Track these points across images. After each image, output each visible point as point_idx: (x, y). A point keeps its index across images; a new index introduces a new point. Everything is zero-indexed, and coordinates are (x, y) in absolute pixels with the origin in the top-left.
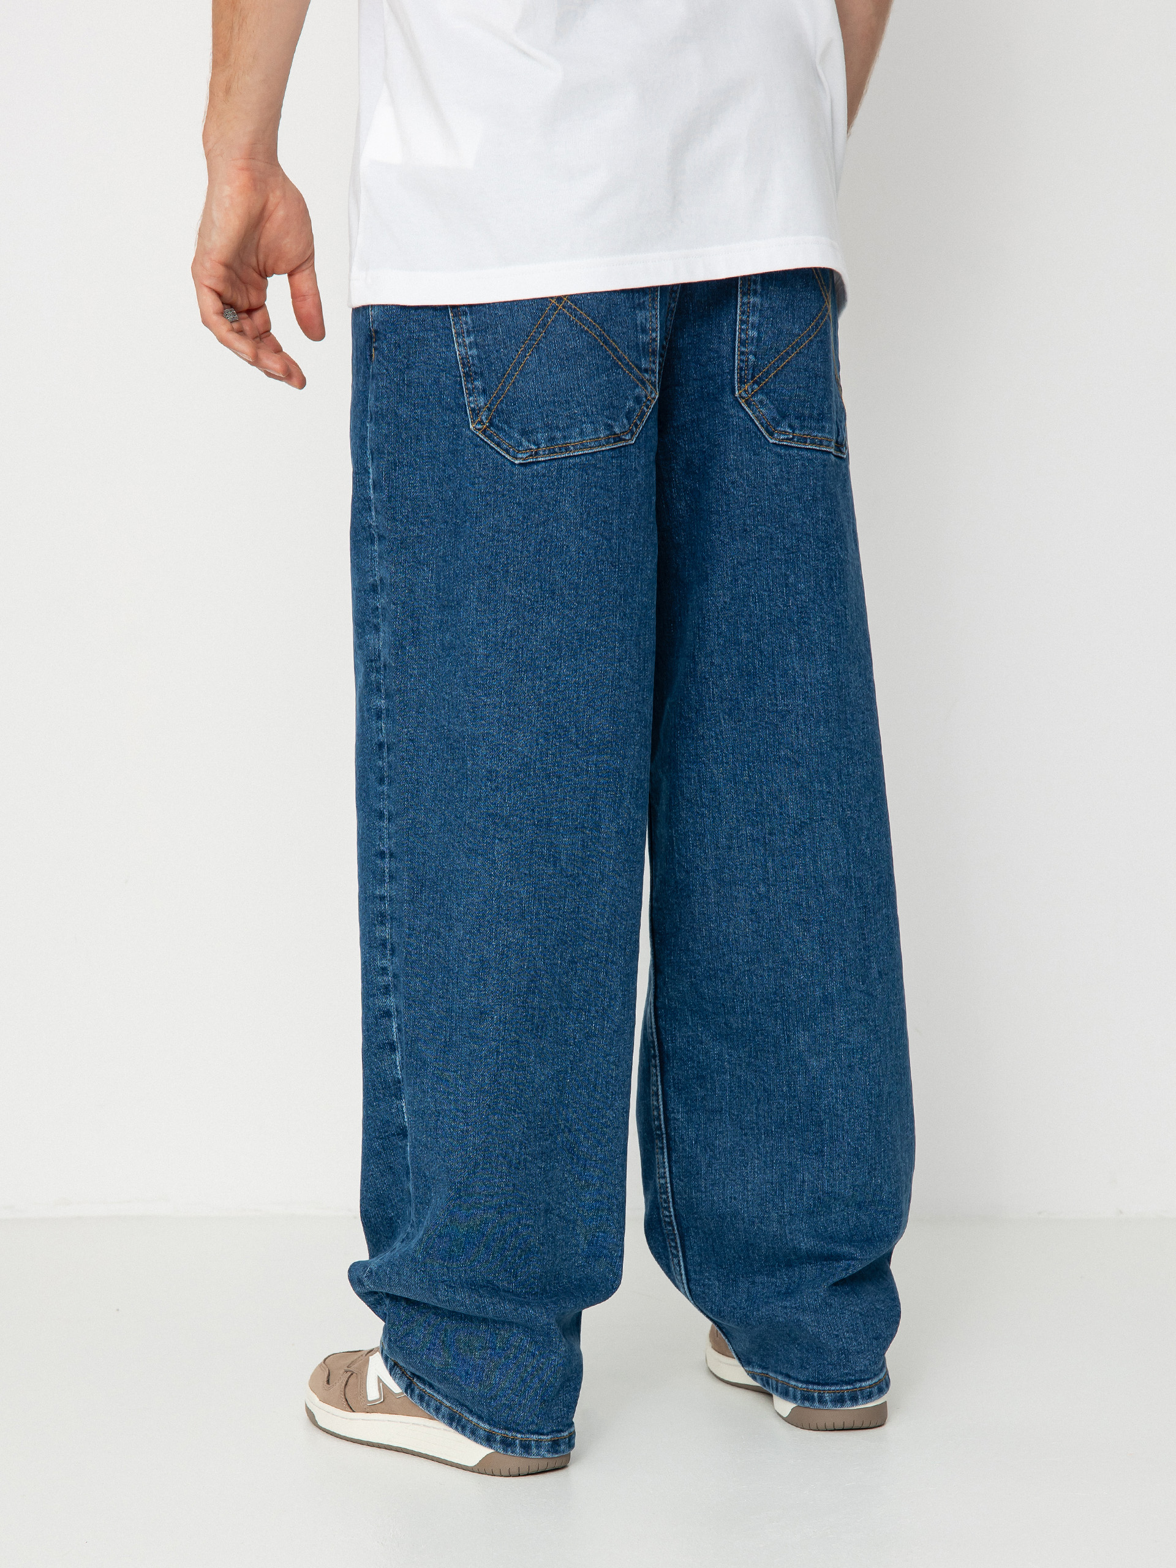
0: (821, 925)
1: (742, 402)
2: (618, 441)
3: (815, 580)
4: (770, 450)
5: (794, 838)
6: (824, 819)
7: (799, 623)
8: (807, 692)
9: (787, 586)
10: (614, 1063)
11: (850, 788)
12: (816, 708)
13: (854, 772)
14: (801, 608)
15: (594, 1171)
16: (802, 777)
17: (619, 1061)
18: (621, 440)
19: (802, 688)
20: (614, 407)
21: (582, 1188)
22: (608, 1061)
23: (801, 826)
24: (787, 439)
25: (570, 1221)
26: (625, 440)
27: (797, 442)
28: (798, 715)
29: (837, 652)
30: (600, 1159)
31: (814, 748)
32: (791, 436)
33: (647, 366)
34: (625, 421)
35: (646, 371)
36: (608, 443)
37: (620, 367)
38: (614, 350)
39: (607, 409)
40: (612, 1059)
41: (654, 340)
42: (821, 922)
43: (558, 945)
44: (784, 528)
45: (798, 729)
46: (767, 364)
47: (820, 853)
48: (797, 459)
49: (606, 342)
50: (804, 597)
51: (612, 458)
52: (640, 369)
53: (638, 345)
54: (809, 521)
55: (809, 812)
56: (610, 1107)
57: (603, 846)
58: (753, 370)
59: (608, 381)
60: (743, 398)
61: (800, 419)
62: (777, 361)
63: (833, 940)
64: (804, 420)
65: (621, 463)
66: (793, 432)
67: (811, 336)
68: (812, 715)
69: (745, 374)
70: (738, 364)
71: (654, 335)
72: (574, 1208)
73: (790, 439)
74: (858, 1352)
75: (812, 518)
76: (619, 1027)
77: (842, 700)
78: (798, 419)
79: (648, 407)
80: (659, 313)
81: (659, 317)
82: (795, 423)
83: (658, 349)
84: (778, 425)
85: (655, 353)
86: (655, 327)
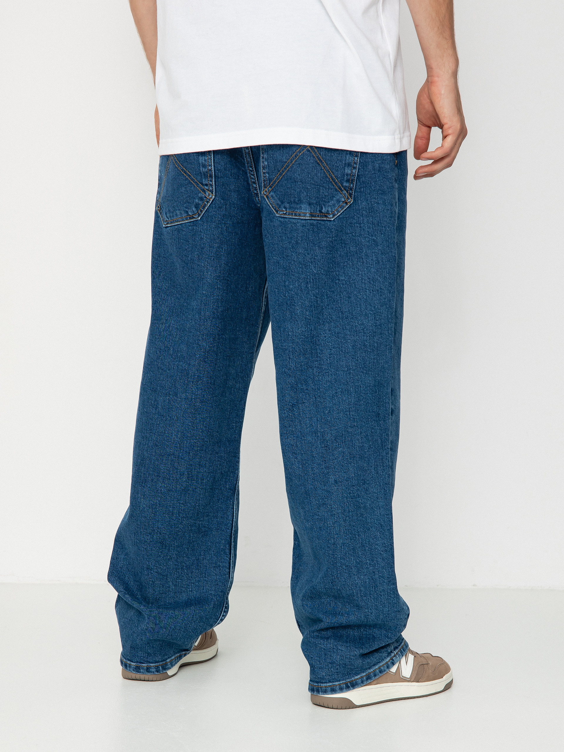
0: (302, 455)
1: (265, 197)
2: (192, 218)
3: (298, 284)
4: (277, 220)
5: (289, 412)
6: (305, 403)
7: (290, 305)
8: (294, 340)
9: (285, 287)
10: (182, 504)
11: (319, 387)
12: (298, 348)
13: (322, 379)
14: (291, 297)
15: (174, 551)
16: (292, 382)
17: (185, 503)
18: (194, 218)
19: (291, 338)
20: (188, 203)
21: (169, 559)
22: (180, 503)
23: (292, 406)
24: (283, 214)
25: (164, 575)
26: (195, 218)
27: (288, 215)
28: (290, 351)
29: (310, 320)
30: (176, 546)
31: (298, 367)
32: (285, 212)
33: (207, 182)
34: (194, 209)
35: (206, 185)
36: (187, 219)
37: (192, 184)
38: (189, 176)
39: (185, 204)
40: (182, 502)
41: (211, 170)
42: (302, 453)
43: (154, 446)
44: (284, 258)
45: (289, 358)
46: (274, 177)
47: (303, 420)
48: (289, 223)
49: (185, 172)
50: (292, 293)
51: (189, 226)
52: (202, 184)
53: (201, 173)
54: (295, 254)
55: (296, 399)
56: (181, 523)
57: (178, 404)
58: (269, 181)
59: (186, 190)
60: (265, 195)
61: (290, 204)
62: (279, 175)
63: (308, 463)
64: (291, 204)
65: (193, 228)
66: (286, 210)
67: (292, 162)
68: (296, 351)
69: (266, 183)
70: (263, 178)
71: (210, 168)
72: (166, 569)
73: (285, 214)
74: (320, 668)
75: (296, 253)
76: (185, 488)
77: (313, 343)
78: (288, 204)
79: (208, 202)
80: (212, 157)
81: (213, 159)
82: (287, 205)
83: (213, 174)
84: (280, 207)
85: (211, 176)
86: (210, 164)
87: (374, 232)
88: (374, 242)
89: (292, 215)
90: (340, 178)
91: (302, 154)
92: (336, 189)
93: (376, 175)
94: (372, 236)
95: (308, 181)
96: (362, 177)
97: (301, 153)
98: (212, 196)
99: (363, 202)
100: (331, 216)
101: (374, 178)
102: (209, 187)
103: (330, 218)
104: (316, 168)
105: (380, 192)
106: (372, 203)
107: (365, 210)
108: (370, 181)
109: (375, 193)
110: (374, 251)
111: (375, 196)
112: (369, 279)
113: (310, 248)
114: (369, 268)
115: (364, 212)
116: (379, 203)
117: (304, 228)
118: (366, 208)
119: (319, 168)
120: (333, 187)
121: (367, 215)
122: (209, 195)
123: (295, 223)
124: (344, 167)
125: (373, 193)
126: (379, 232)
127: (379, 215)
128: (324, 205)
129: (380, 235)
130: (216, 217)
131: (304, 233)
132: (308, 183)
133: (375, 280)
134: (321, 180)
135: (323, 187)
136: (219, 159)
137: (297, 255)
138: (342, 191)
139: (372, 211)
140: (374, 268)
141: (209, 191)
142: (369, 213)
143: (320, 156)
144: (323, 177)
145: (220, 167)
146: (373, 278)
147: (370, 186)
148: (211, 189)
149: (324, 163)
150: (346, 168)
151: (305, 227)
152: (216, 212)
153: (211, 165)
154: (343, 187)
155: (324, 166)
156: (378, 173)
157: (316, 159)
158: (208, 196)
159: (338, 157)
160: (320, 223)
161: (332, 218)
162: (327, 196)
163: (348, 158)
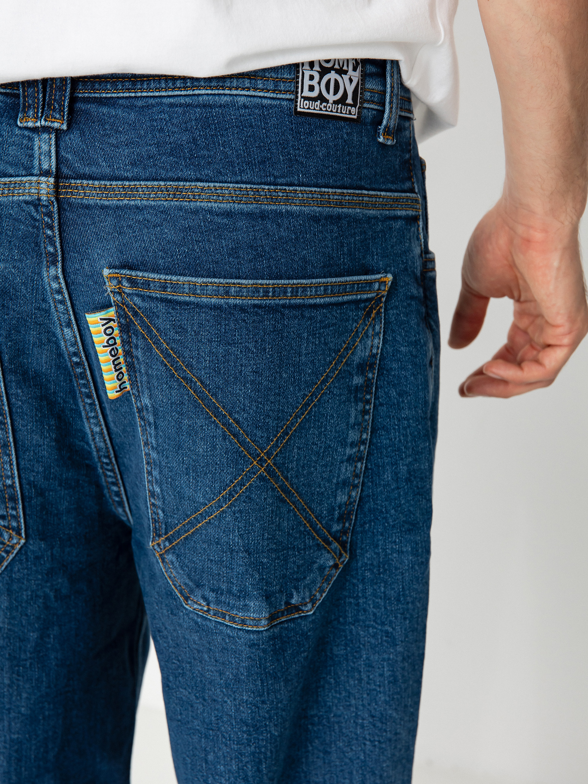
4: (187, 615)
24: (203, 609)
27: (213, 615)
32: (207, 608)
41: (12, 486)
48: (216, 634)
61: (217, 593)
64: (222, 594)
66: (208, 605)
67: (222, 507)
71: (9, 482)
73: (207, 611)
75: (235, 699)
78: (213, 592)
79: (8, 552)
80: (14, 460)
81: (15, 463)
82: (211, 596)
83: (18, 495)
84: (192, 591)
85: (13, 499)
86: (9, 473)
87: (388, 616)
88: (386, 637)
89: (224, 618)
90: (325, 517)
91: (247, 488)
92: (318, 545)
93: (400, 492)
94: (383, 624)
95: (263, 546)
96: (369, 501)
97: (244, 485)
98: (20, 539)
99: (367, 551)
100: (309, 606)
101: (395, 499)
102: (9, 521)
103: (307, 611)
104: (278, 512)
105: (406, 526)
106: (386, 552)
107: (370, 569)
108: (386, 507)
109: (395, 531)
110: (386, 656)
111: (396, 538)
112: (373, 717)
113: (268, 689)
114: (375, 692)
115: (368, 574)
116: (402, 552)
117: (254, 651)
118: (372, 564)
119: (284, 510)
120: (312, 542)
121: (372, 580)
122: (11, 537)
123: (233, 637)
124: (336, 491)
125: (391, 532)
126: (399, 615)
127: (403, 578)
128: (297, 588)
129: (401, 623)
130: (31, 580)
131: (254, 660)
132: (262, 552)
133: (386, 719)
134: (289, 534)
135: (294, 550)
136: (30, 460)
137: (235, 706)
138: (329, 543)
139: (386, 570)
140: (384, 693)
141: (9, 529)
142: (379, 574)
143: (286, 483)
144: (293, 526)
145: (34, 476)
146: (382, 714)
147: (385, 518)
148: (14, 524)
149: (296, 494)
150: (339, 492)
151: (257, 647)
152: (31, 568)
153: (12, 477)
154: (330, 534)
155: (294, 503)
156: (406, 487)
157: (278, 491)
158: (8, 541)
159: (324, 472)
160: (286, 629)
161: (311, 610)
162: (302, 565)
163: (344, 471)
